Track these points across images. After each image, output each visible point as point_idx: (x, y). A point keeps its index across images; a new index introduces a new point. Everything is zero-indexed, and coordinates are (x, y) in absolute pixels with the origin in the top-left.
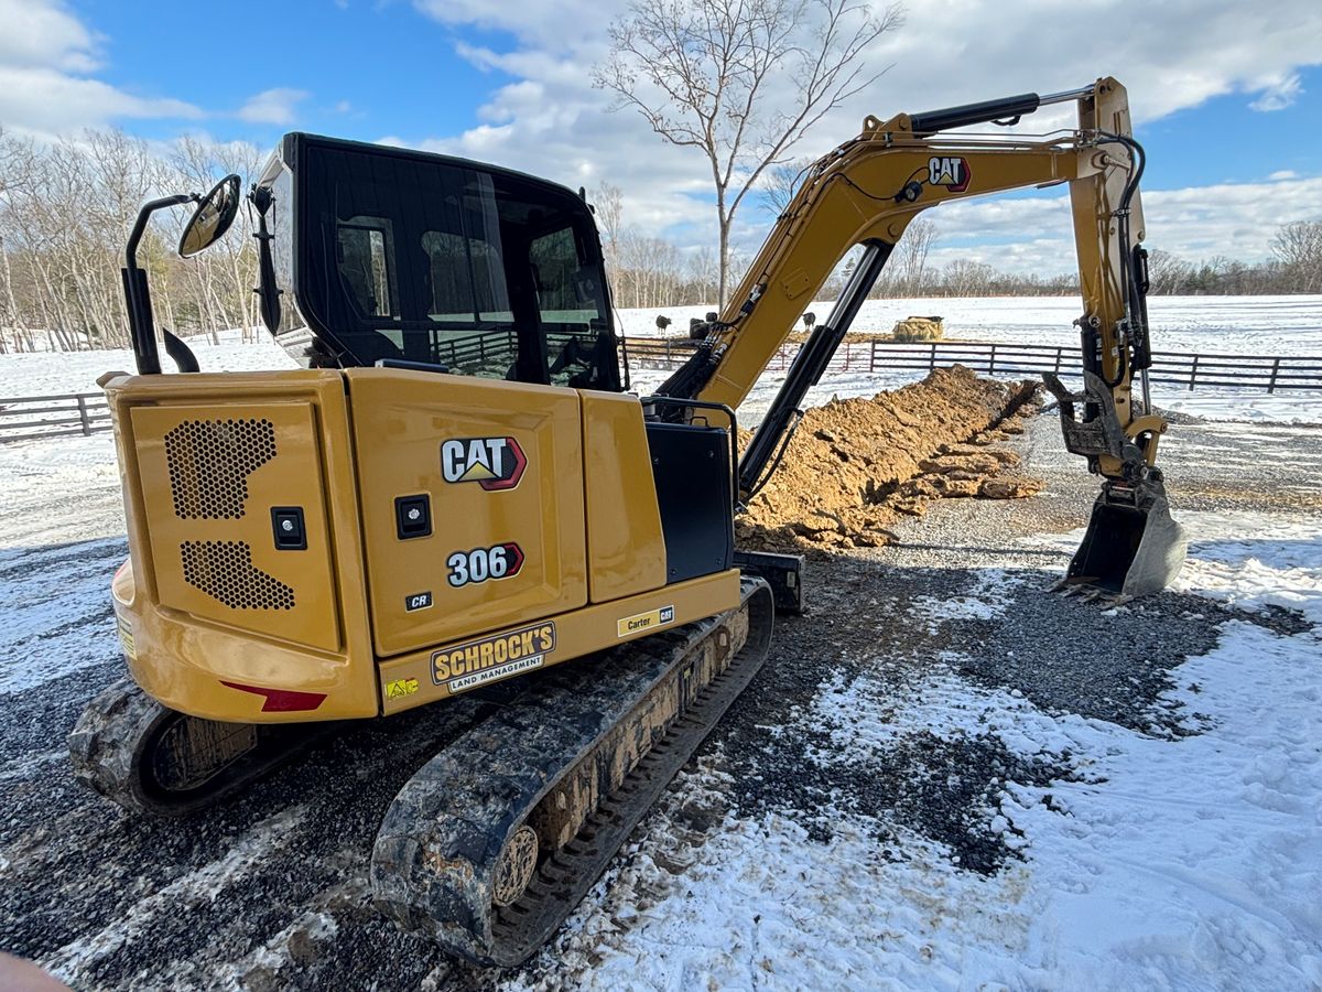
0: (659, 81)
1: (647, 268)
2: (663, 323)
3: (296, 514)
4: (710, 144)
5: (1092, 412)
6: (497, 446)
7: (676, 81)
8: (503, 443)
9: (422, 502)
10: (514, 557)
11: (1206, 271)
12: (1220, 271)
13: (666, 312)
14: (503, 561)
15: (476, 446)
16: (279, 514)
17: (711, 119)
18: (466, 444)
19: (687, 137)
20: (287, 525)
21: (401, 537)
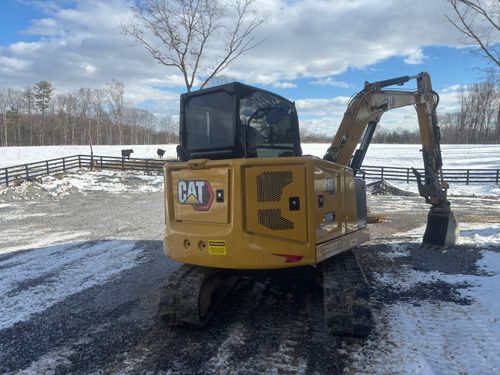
0: (157, 34)
1: (137, 124)
2: (161, 152)
3: (297, 199)
4: (183, 66)
5: (428, 181)
7: (166, 36)
9: (322, 197)
11: (395, 133)
12: (400, 133)
13: (162, 147)
14: (332, 217)
16: (291, 199)
17: (184, 55)
19: (171, 62)
20: (294, 202)
21: (319, 207)
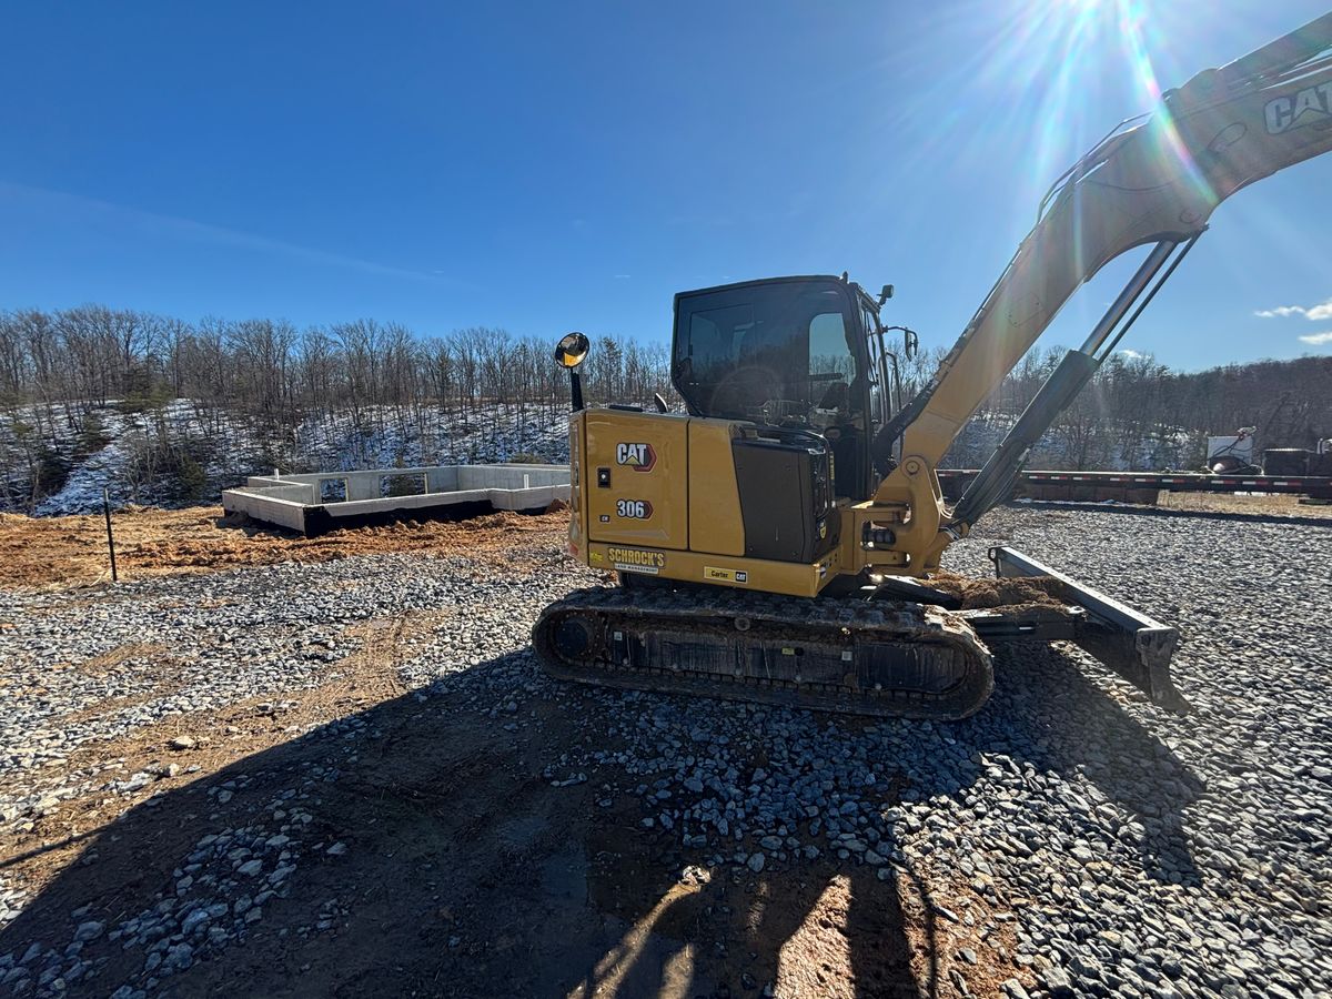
6: (642, 448)
8: (645, 447)
9: (607, 471)
10: (648, 509)
14: (642, 510)
15: (632, 447)
18: (628, 445)
21: (599, 486)
